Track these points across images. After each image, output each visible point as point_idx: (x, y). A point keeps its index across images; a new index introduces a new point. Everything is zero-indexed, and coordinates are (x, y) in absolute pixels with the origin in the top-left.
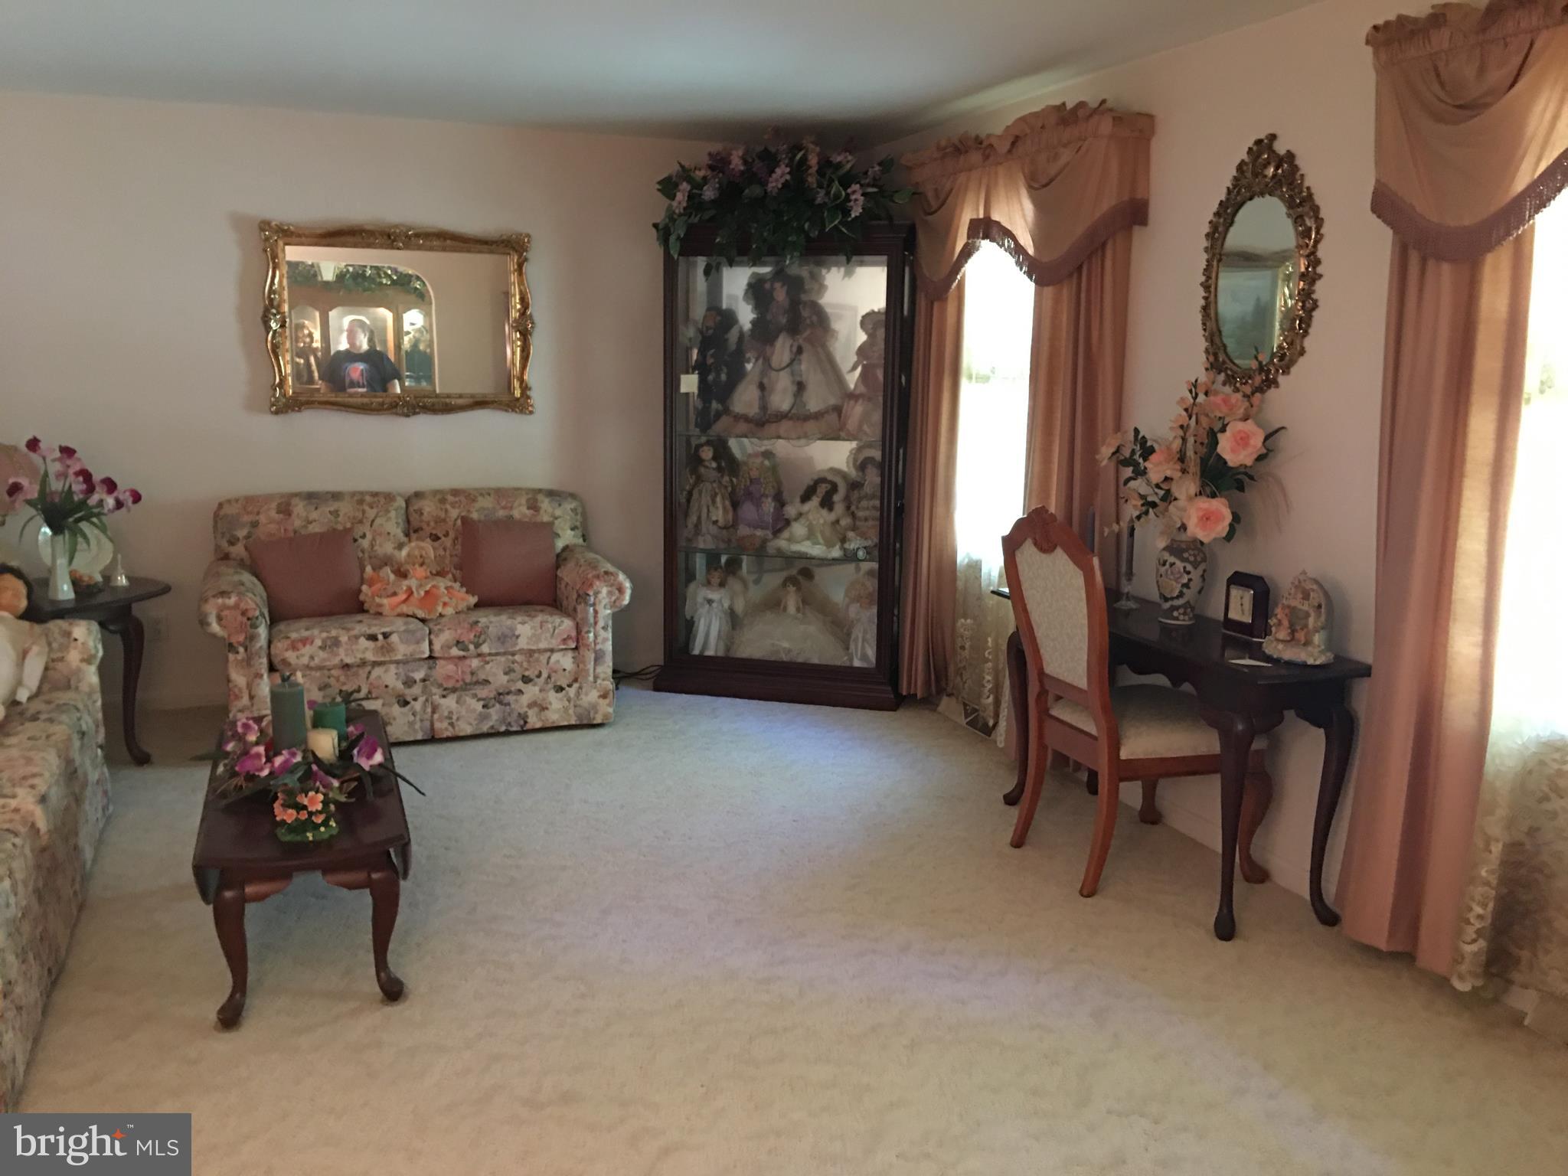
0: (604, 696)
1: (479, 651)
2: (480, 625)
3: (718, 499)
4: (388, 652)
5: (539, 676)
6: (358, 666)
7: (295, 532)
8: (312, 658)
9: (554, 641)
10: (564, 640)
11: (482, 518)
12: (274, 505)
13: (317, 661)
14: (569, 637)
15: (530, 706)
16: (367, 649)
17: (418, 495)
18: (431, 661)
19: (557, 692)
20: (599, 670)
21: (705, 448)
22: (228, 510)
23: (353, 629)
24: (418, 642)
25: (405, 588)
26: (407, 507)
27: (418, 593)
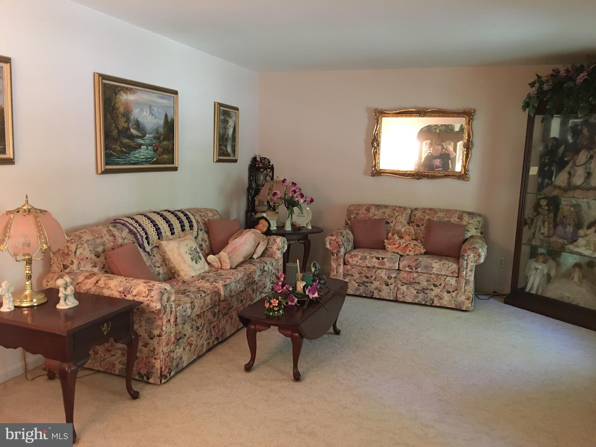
0: (468, 299)
1: (417, 270)
2: (418, 260)
3: (546, 223)
4: (383, 265)
5: (440, 285)
6: (372, 268)
7: (369, 218)
8: (357, 262)
9: (448, 272)
10: (452, 272)
11: (438, 220)
12: (365, 208)
13: (358, 263)
14: (454, 272)
15: (436, 296)
16: (375, 262)
17: (416, 209)
18: (399, 271)
19: (447, 293)
20: (467, 287)
21: (543, 200)
22: (351, 208)
23: (372, 254)
24: (394, 263)
25: (398, 243)
26: (411, 213)
27: (403, 245)
